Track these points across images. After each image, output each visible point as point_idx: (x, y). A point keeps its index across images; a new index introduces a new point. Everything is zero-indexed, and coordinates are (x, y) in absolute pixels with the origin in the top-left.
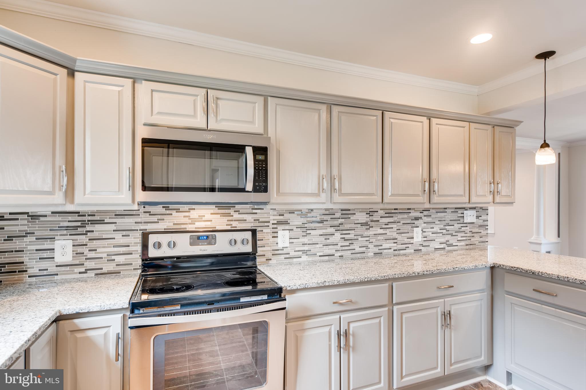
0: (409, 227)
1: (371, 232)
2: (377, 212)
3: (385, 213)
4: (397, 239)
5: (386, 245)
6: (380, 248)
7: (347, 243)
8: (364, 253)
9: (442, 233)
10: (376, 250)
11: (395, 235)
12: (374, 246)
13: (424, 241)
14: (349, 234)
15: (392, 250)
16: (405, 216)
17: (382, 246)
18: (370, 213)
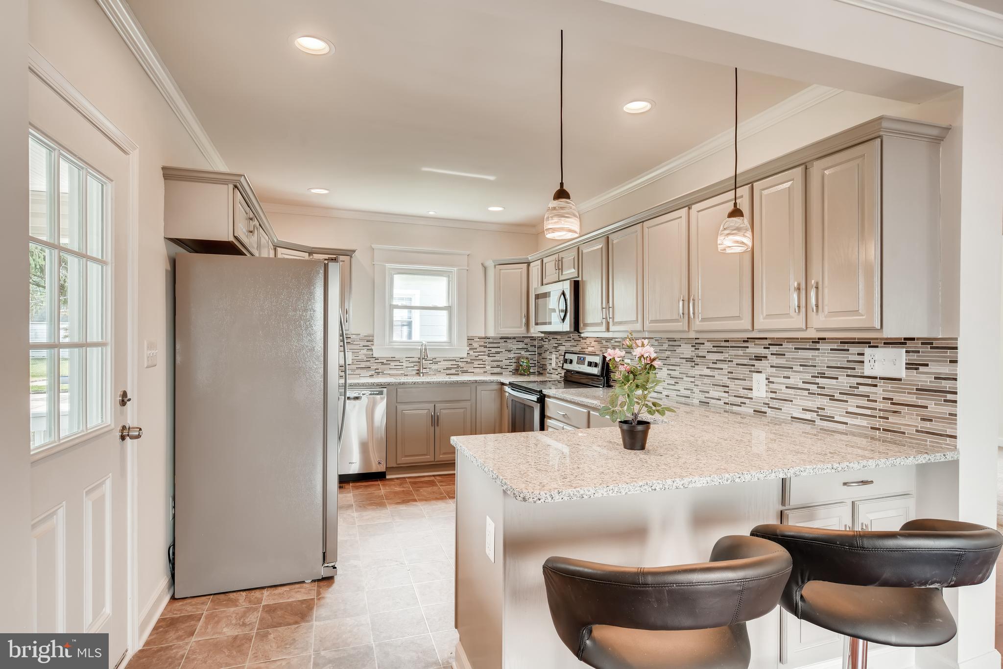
0: (745, 370)
1: (696, 371)
2: (704, 344)
3: (713, 347)
4: (728, 387)
5: (714, 393)
6: (707, 395)
7: (672, 381)
8: (689, 397)
9: (809, 390)
10: (702, 397)
11: (725, 380)
12: (700, 391)
13: (771, 398)
14: (675, 370)
15: (721, 403)
16: (740, 352)
17: (708, 392)
18: (697, 344)
